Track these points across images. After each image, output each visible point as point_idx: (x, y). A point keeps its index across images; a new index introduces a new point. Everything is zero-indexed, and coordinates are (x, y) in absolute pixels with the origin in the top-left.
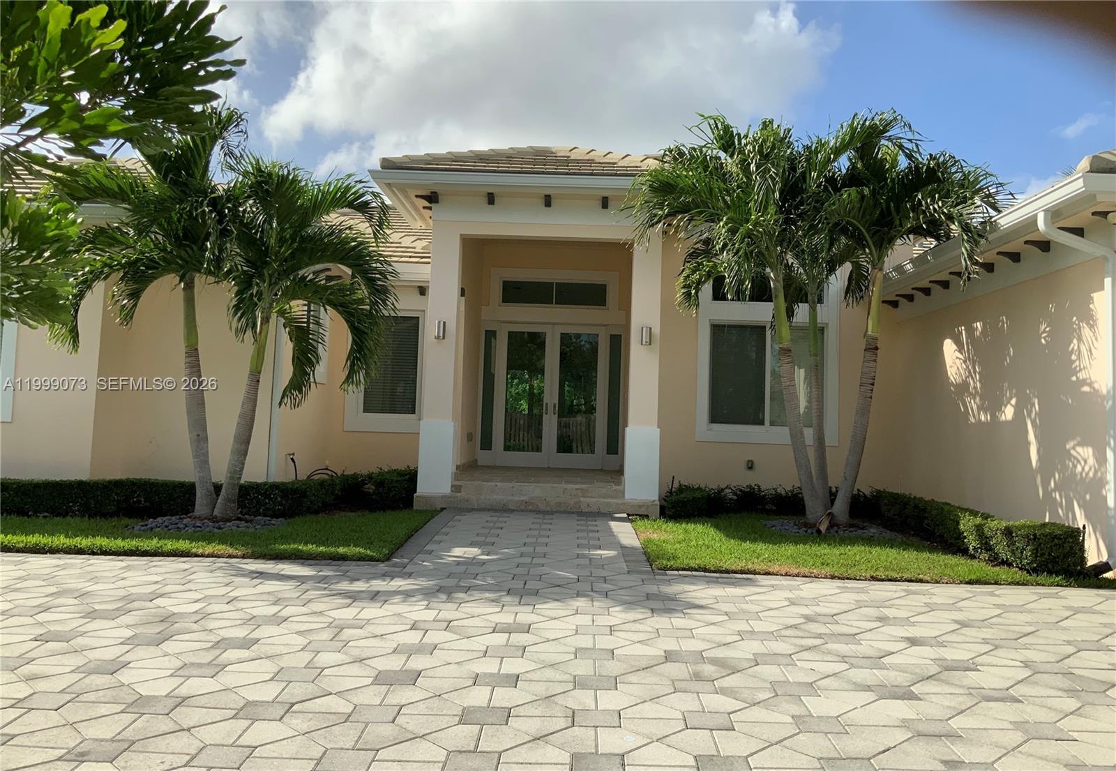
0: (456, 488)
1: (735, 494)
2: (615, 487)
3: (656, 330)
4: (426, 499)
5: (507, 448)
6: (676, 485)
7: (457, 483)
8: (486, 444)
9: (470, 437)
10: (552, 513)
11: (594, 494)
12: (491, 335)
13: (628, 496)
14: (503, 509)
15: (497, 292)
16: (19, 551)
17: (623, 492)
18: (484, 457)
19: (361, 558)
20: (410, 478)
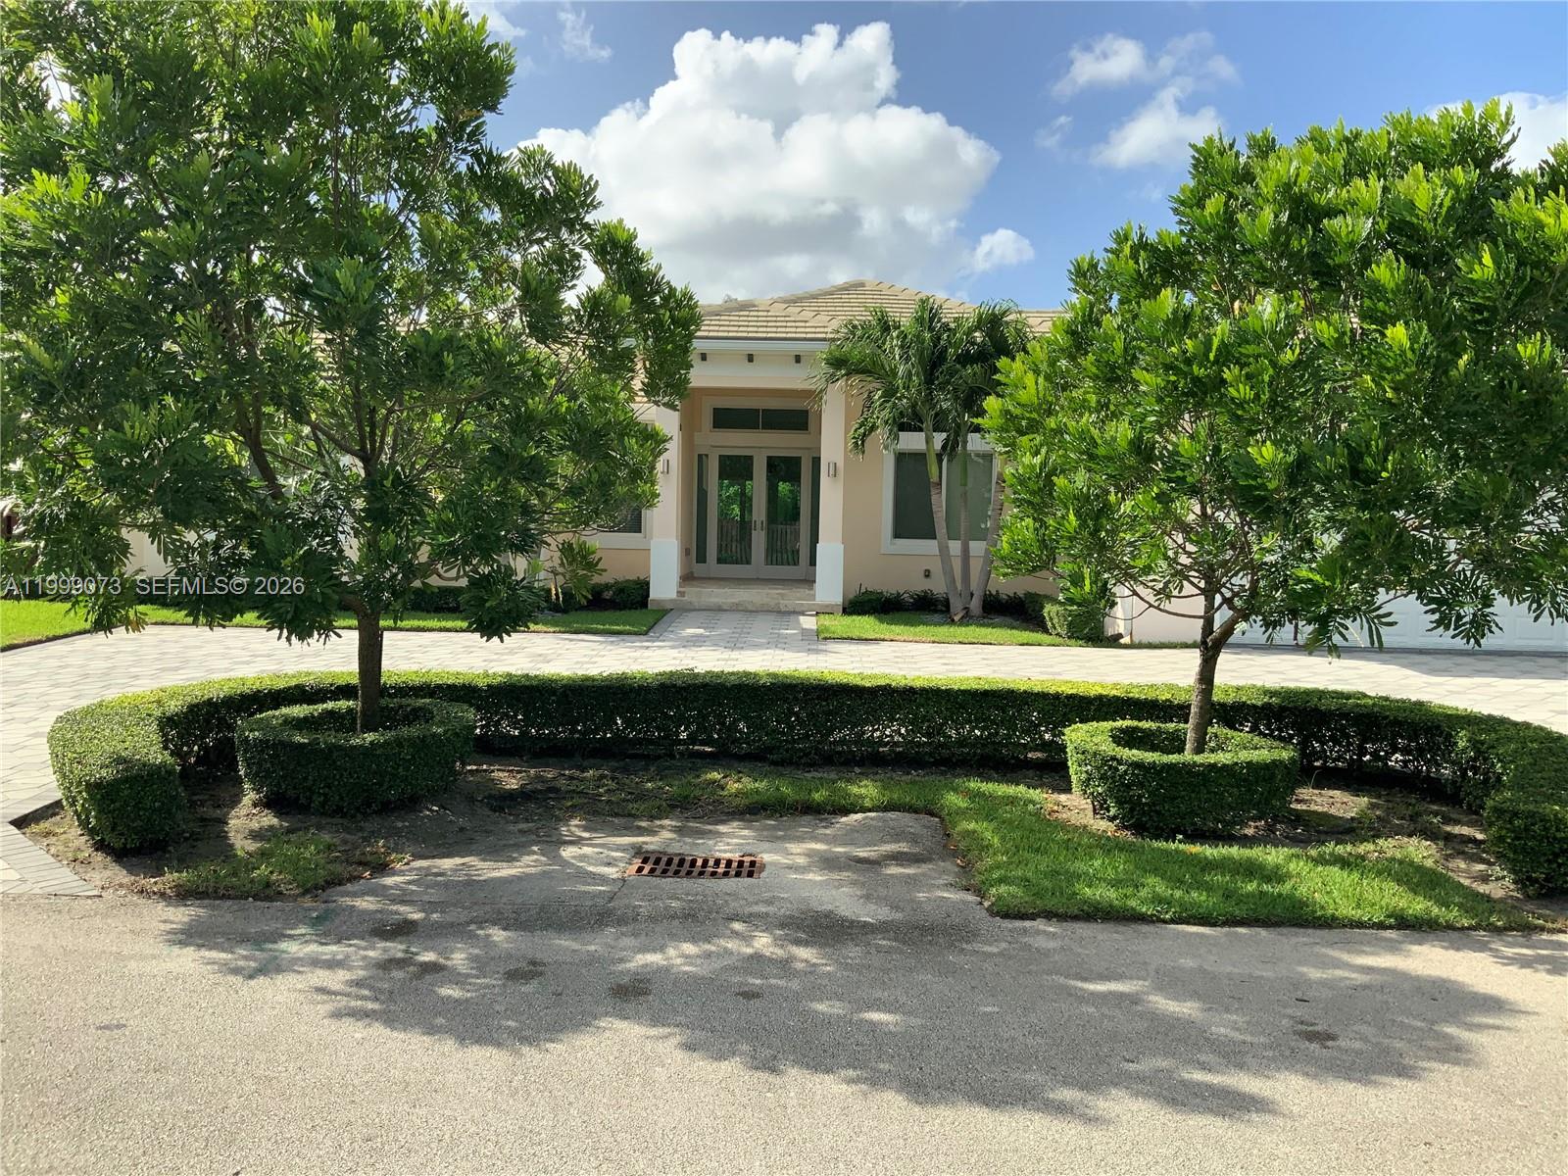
0: (681, 594)
1: (912, 597)
2: (807, 592)
3: (841, 465)
4: (657, 602)
5: (720, 561)
6: (863, 590)
7: (682, 590)
8: (701, 558)
9: (687, 552)
10: (756, 612)
11: (792, 597)
12: (702, 459)
13: (817, 599)
14: (719, 609)
15: (708, 419)
16: (407, 630)
17: (814, 595)
18: (699, 569)
19: (629, 633)
20: (643, 586)
